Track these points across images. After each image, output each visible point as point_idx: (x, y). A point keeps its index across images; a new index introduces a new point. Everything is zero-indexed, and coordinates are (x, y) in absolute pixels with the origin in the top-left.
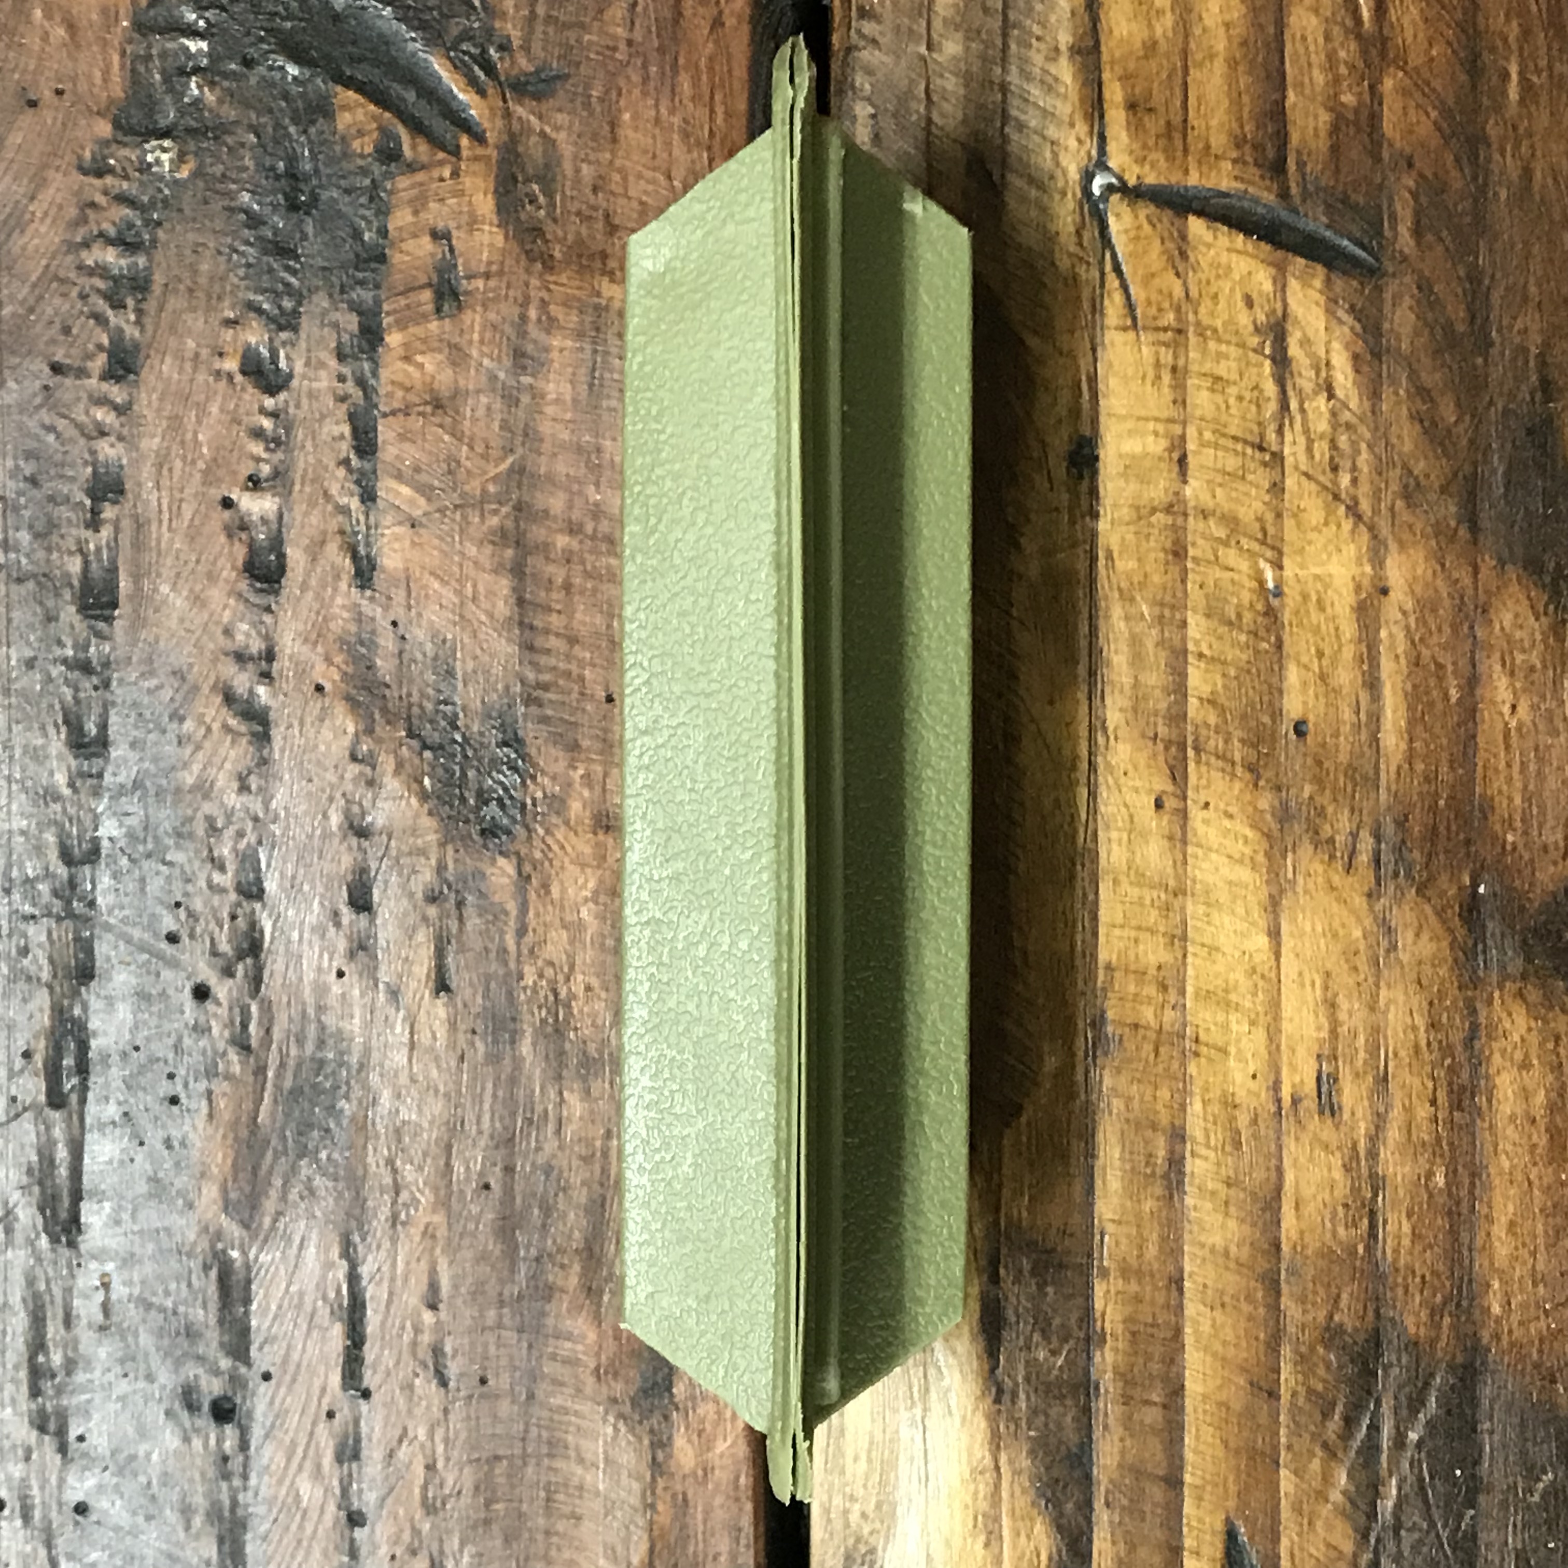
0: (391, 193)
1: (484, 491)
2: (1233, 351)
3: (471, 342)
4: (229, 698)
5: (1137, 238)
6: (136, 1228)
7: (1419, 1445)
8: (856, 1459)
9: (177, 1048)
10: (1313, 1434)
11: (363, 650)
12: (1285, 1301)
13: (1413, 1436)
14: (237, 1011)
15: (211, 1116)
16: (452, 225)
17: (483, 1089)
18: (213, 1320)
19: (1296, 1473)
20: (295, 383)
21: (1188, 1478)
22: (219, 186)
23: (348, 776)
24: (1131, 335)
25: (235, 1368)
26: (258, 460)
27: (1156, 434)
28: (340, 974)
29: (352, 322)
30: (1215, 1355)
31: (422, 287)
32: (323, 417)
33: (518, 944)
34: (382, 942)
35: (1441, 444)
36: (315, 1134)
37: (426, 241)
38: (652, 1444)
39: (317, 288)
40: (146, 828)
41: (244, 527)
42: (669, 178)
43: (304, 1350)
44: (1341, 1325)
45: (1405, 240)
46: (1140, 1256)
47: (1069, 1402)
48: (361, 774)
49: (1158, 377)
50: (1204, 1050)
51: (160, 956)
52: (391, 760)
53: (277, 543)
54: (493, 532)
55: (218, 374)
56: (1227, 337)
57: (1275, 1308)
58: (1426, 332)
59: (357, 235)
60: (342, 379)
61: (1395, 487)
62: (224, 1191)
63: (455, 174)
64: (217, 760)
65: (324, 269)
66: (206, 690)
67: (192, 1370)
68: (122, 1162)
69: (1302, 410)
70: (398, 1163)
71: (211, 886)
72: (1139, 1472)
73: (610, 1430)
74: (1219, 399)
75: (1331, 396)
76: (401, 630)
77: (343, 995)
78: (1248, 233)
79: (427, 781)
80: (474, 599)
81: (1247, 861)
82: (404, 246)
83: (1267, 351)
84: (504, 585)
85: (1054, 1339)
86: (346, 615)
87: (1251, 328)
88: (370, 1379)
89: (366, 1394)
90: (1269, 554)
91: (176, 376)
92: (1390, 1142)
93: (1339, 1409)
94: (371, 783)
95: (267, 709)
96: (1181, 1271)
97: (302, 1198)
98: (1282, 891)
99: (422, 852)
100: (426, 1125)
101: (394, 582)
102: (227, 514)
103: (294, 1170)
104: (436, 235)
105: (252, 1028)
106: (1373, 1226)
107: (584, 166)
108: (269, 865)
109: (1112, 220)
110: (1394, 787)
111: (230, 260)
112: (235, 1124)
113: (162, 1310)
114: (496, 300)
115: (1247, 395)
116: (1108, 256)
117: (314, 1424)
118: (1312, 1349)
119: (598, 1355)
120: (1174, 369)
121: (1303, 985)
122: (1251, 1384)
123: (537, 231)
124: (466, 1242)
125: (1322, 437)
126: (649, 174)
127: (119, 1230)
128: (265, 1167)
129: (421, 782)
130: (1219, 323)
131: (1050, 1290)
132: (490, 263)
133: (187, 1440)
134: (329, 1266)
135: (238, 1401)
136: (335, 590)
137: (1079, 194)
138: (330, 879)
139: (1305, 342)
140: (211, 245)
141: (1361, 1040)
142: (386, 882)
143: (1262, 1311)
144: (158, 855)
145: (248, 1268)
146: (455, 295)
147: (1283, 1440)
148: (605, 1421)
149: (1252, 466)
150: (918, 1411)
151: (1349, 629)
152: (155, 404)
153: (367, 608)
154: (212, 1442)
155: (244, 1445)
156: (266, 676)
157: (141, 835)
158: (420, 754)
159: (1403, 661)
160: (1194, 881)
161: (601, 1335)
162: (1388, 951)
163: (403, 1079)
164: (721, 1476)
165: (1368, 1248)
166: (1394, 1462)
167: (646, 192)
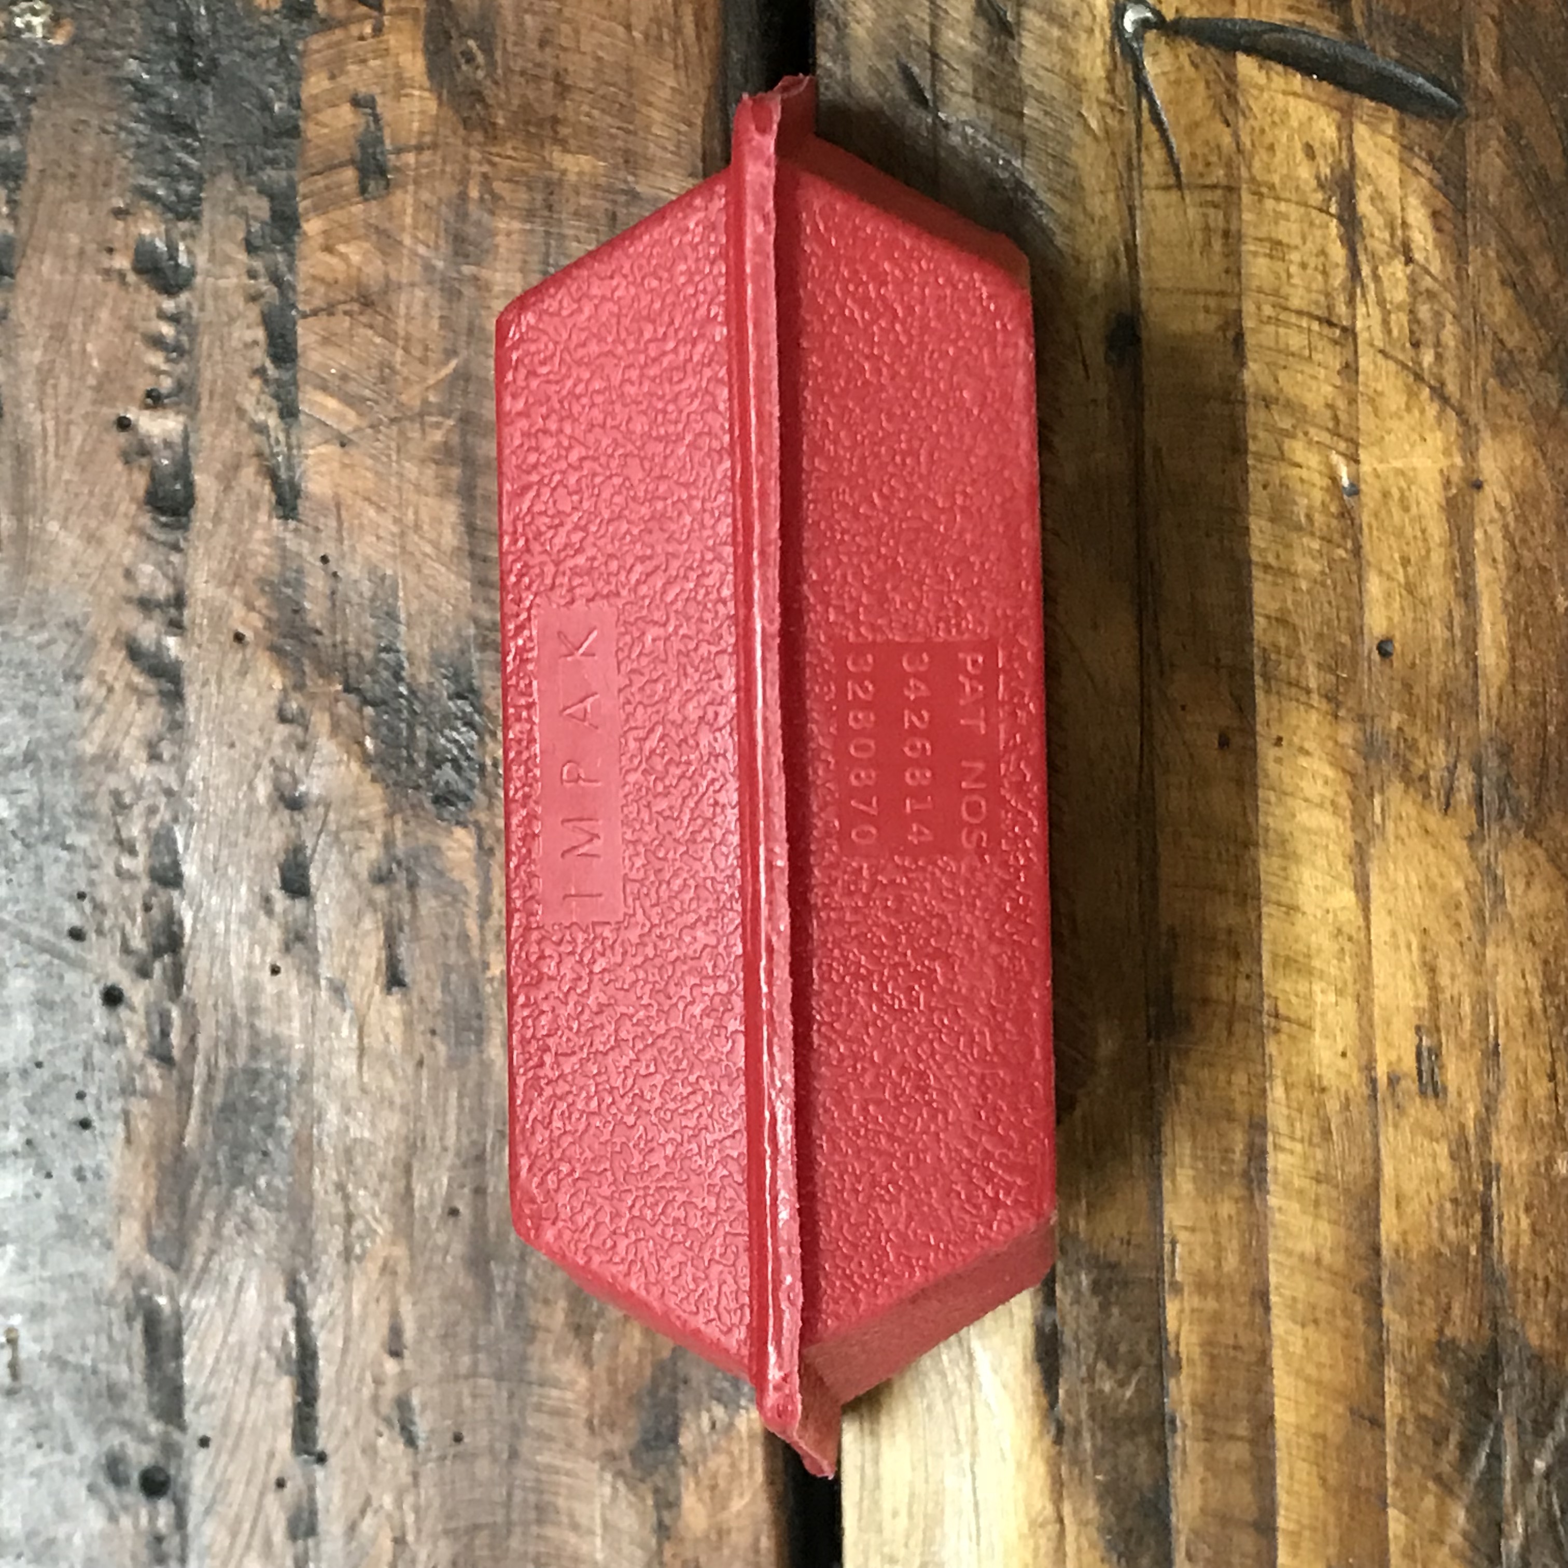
0: (301, 55)
1: (425, 402)
2: (1295, 212)
3: (402, 229)
4: (134, 653)
5: (1177, 82)
6: (46, 1274)
7: (1547, 1475)
8: (895, 1514)
9: (87, 1064)
10: (1424, 1468)
11: (289, 591)
12: (1388, 1313)
13: (1540, 1465)
14: (155, 1018)
15: (128, 1140)
16: (376, 90)
17: (446, 1099)
18: (138, 1378)
19: (1406, 1513)
20: (198, 280)
21: (1281, 1522)
22: (100, 53)
23: (276, 738)
24: (1174, 196)
25: (166, 1434)
26: (156, 372)
27: (1207, 310)
28: (275, 971)
29: (261, 207)
30: (1308, 1380)
31: (342, 165)
32: (232, 320)
33: (482, 928)
34: (322, 932)
35: (1538, 312)
36: (252, 1158)
37: (346, 113)
38: (658, 1506)
39: (220, 169)
40: (41, 808)
41: (143, 450)
42: (628, 27)
43: (247, 1411)
44: (1453, 1340)
45: (1489, 75)
46: (1219, 1266)
47: (1142, 1440)
48: (292, 736)
49: (1208, 244)
50: (1284, 1025)
51: (62, 955)
52: (326, 718)
53: (183, 470)
54: (435, 448)
55: (107, 272)
56: (1287, 195)
57: (1376, 1323)
58: (1517, 183)
59: (266, 107)
60: (252, 274)
61: (1486, 363)
62: (147, 1227)
63: (378, 30)
64: (122, 726)
65: (226, 146)
66: (105, 644)
67: (116, 1438)
68: (26, 1198)
69: (1377, 278)
70: (350, 1188)
71: (120, 872)
72: (1225, 1520)
73: (607, 1491)
74: (1279, 266)
75: (1409, 260)
76: (333, 567)
77: (279, 995)
78: (1307, 72)
79: (369, 743)
80: (417, 527)
81: (1327, 804)
82: (321, 117)
83: (1333, 209)
84: (451, 510)
85: (1121, 1368)
86: (266, 550)
87: (1314, 183)
88: (325, 1441)
89: (321, 1458)
90: (1342, 446)
91: (58, 277)
92: (1505, 1126)
93: (1454, 1439)
94: (302, 747)
95: (178, 664)
96: (1266, 1282)
97: (239, 1233)
98: (1370, 839)
99: (366, 825)
100: (381, 1143)
101: (323, 509)
102: (122, 438)
103: (228, 1201)
104: (356, 102)
105: (175, 1038)
106: (1486, 1223)
107: (528, 18)
108: (186, 847)
109: (1147, 62)
110: (1495, 712)
111: (116, 140)
112: (158, 1148)
113: (79, 1368)
114: (431, 176)
115: (1312, 262)
116: (1144, 103)
117: (262, 1495)
118: (1421, 1370)
119: (590, 1403)
120: (1226, 234)
121: (1397, 948)
122: (1352, 1411)
123: (478, 96)
124: (433, 1276)
125: (1399, 308)
126: (605, 24)
127: (25, 1277)
128: (194, 1199)
129: (361, 744)
130: (1276, 179)
131: (1115, 1311)
132: (422, 133)
133: (113, 1518)
134: (272, 1310)
135: (172, 1472)
136: (254, 522)
137: (1108, 32)
138: (259, 860)
139: (1377, 197)
140: (95, 122)
141: (1466, 1008)
142: (325, 862)
143: (1361, 1327)
144: (57, 838)
145: (178, 1315)
146: (382, 171)
147: (1390, 1475)
148: (601, 1479)
149: (1320, 345)
150: (966, 1456)
151: (1438, 530)
152: (35, 311)
153: (291, 543)
154: (144, 1520)
155: (180, 1521)
156: (176, 626)
157: (35, 815)
158: (360, 711)
159: (1501, 567)
160: (1267, 830)
161: (593, 1380)
162: (1494, 906)
163: (353, 1091)
164: (740, 1539)
165: (1482, 1250)
166: (1519, 1496)
167: (601, 46)
